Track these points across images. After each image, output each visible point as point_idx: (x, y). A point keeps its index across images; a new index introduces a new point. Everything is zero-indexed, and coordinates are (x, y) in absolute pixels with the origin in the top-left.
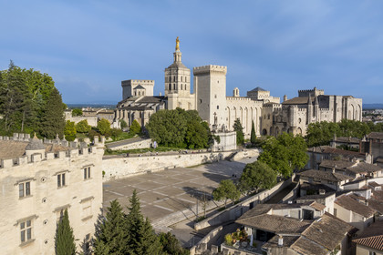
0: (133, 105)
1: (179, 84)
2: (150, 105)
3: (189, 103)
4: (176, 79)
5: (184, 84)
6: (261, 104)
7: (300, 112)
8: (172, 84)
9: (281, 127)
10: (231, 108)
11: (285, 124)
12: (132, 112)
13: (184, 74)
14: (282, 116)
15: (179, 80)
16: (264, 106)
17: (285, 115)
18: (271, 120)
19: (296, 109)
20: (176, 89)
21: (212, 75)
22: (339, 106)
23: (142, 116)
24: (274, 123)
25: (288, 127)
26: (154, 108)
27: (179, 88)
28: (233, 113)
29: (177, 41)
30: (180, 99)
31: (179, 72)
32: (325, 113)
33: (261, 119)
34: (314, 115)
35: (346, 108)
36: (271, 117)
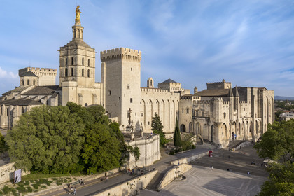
1: (79, 68)
3: (94, 96)
4: (74, 61)
5: (86, 69)
6: (177, 97)
7: (225, 106)
8: (70, 68)
9: (202, 123)
10: (147, 101)
11: (208, 119)
13: (87, 55)
14: (203, 110)
15: (79, 62)
16: (182, 98)
17: (207, 109)
18: (190, 115)
19: (221, 102)
20: (74, 76)
21: (124, 61)
22: (255, 98)
24: (194, 118)
25: (212, 123)
26: (44, 101)
27: (79, 74)
28: (148, 107)
29: (78, 11)
30: (80, 90)
31: (79, 51)
32: (243, 105)
33: (178, 113)
34: (235, 109)
35: (262, 100)
36: (190, 111)
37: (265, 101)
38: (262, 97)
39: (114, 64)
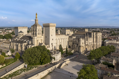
0: (18, 40)
1: (37, 32)
2: (25, 40)
3: (42, 40)
4: (36, 30)
5: (39, 32)
6: (68, 36)
7: (83, 40)
8: (34, 32)
9: (76, 46)
10: (58, 39)
11: (77, 45)
12: (17, 44)
13: (39, 28)
14: (76, 41)
15: (37, 31)
16: (69, 37)
17: (77, 41)
18: (72, 43)
19: (81, 39)
20: (36, 34)
21: (50, 27)
22: (95, 36)
23: (21, 46)
24: (73, 44)
25: (79, 46)
26: (27, 42)
27: (37, 34)
28: (58, 41)
29: (36, 14)
30: (38, 39)
31: (37, 27)
32: (90, 39)
33: (68, 42)
34: (87, 40)
35: (97, 37)
36: (72, 41)
37: (98, 37)
38: (97, 36)
39: (47, 28)
